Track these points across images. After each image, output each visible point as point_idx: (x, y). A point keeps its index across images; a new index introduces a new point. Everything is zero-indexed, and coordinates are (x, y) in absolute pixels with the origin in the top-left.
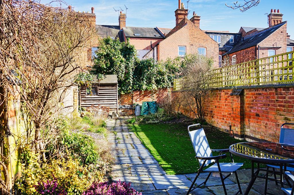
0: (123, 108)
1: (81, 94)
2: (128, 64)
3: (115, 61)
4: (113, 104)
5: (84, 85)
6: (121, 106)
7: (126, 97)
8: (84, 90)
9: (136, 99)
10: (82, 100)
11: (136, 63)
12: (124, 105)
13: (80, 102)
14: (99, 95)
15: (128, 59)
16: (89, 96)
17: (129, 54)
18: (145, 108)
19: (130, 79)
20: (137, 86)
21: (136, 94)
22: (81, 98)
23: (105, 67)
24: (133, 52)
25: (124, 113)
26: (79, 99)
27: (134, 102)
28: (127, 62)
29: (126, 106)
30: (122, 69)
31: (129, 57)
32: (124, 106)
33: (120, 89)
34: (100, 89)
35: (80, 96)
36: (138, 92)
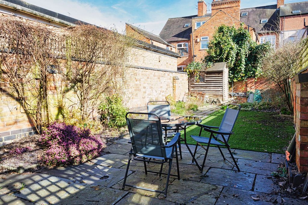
0: (236, 95)
1: (191, 81)
2: (240, 50)
3: (224, 49)
4: (219, 91)
5: (193, 74)
6: (235, 93)
7: (240, 85)
8: (193, 77)
9: (251, 87)
10: (191, 87)
11: (251, 49)
12: (238, 92)
13: (190, 88)
14: (205, 83)
15: (240, 46)
16: (197, 83)
17: (242, 40)
18: (257, 96)
19: (242, 66)
20: (251, 73)
21: (251, 81)
22: (191, 85)
23: (214, 56)
24: (247, 38)
25: (236, 100)
26: (189, 86)
27: (248, 89)
28: (240, 49)
29: (239, 93)
30: (231, 56)
31: (242, 43)
32: (238, 94)
33: (233, 77)
34: (206, 77)
35: (190, 83)
36: (253, 79)
